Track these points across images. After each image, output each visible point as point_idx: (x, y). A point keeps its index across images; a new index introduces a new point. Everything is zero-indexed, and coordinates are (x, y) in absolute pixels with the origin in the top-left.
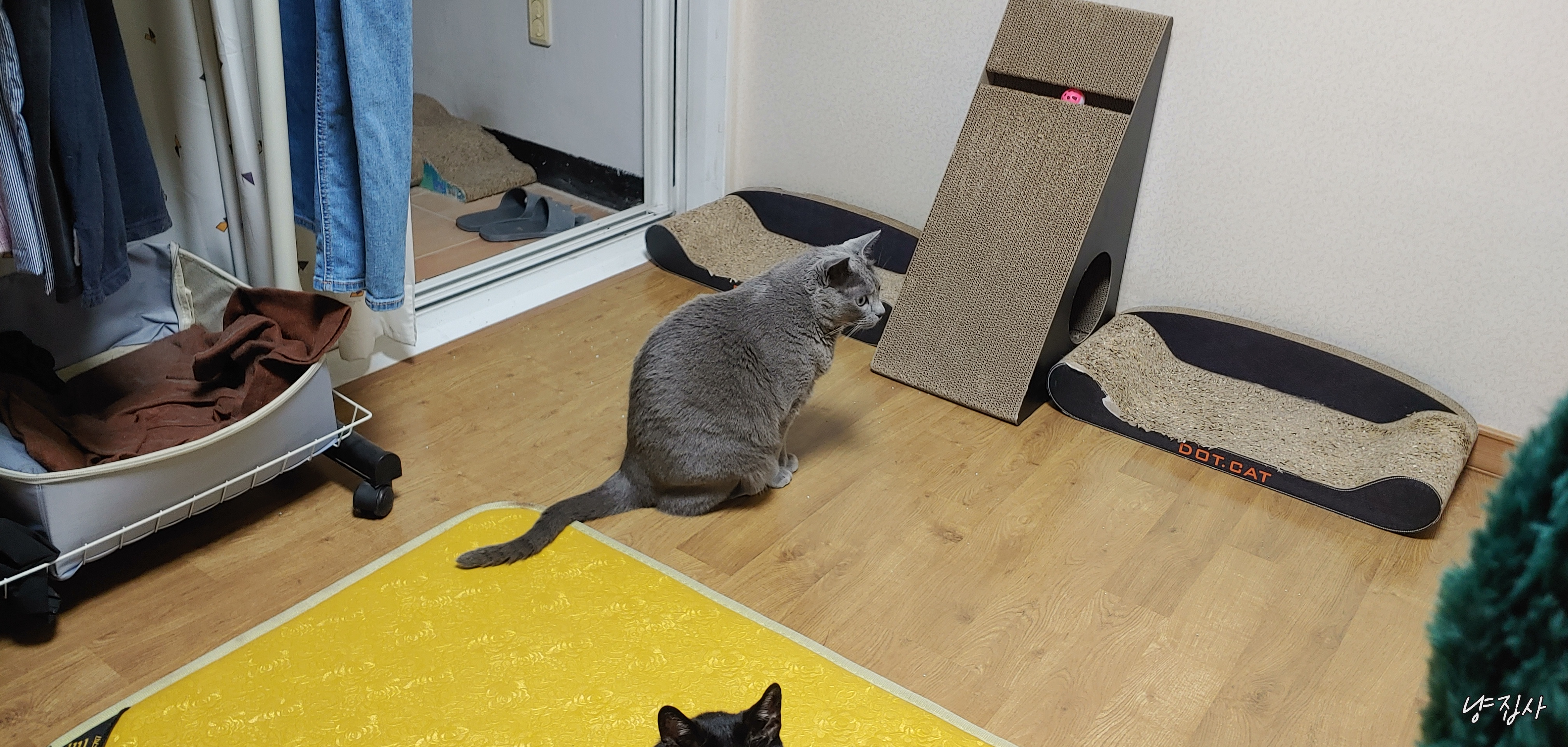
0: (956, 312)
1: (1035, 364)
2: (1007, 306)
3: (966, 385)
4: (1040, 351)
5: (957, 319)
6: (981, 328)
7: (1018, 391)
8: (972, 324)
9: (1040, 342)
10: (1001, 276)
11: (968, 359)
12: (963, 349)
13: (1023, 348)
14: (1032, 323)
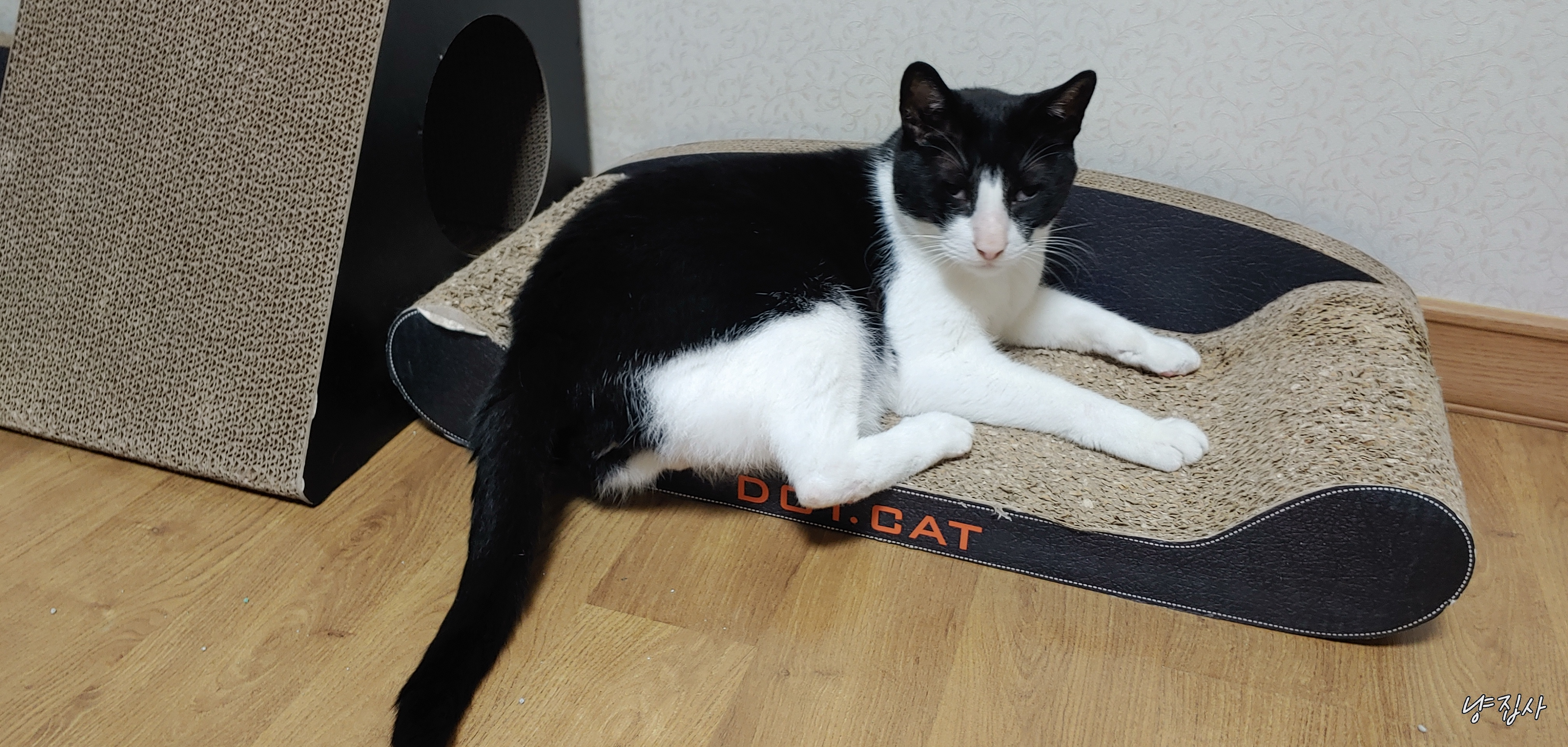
0: (120, 218)
1: (326, 328)
2: (237, 181)
3: (169, 414)
4: (332, 289)
5: (124, 237)
6: (184, 251)
7: (295, 411)
8: (161, 244)
9: (329, 264)
10: (212, 103)
11: (164, 341)
12: (147, 317)
13: (291, 287)
14: (303, 216)
